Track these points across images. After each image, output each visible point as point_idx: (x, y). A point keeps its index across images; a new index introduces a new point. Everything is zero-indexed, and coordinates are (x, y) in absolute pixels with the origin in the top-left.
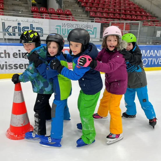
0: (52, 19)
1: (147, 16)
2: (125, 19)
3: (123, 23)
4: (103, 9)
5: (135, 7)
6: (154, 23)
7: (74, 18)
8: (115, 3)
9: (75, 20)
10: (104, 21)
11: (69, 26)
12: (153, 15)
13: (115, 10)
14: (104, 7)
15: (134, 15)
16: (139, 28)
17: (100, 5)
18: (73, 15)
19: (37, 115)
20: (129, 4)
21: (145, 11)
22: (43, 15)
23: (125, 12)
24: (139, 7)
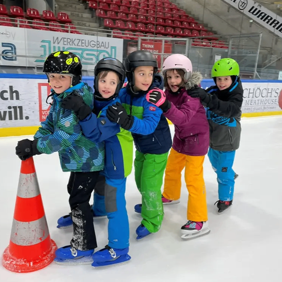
0: (34, 28)
1: (199, 31)
2: (165, 35)
3: (161, 41)
4: (127, 14)
5: (180, 14)
6: (210, 43)
7: (75, 28)
8: (148, 6)
9: (78, 33)
10: (128, 36)
11: (65, 43)
12: (209, 29)
13: (147, 18)
14: (128, 12)
15: (179, 28)
16: (187, 50)
17: (122, 8)
18: (74, 24)
19: (78, 213)
20: (171, 10)
21: (196, 21)
22: (16, 21)
23: (165, 22)
24: (186, 14)
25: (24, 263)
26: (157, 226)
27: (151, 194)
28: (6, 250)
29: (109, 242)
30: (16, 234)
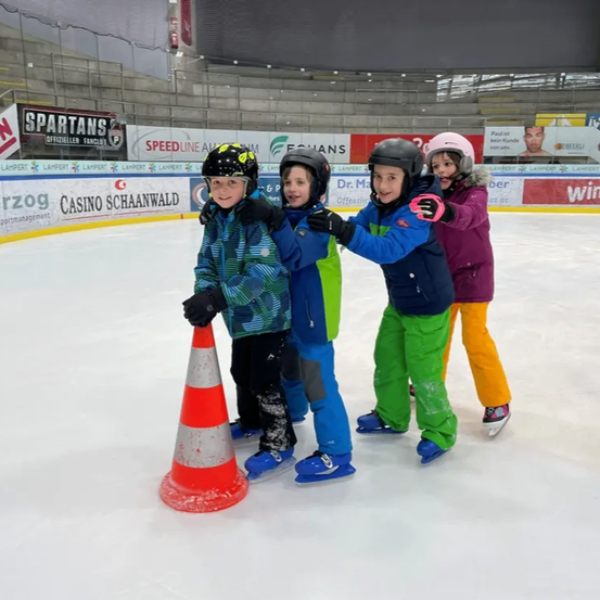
19: (275, 398)
25: (216, 496)
26: (450, 436)
27: (427, 387)
28: (167, 477)
29: (321, 446)
30: (198, 450)
